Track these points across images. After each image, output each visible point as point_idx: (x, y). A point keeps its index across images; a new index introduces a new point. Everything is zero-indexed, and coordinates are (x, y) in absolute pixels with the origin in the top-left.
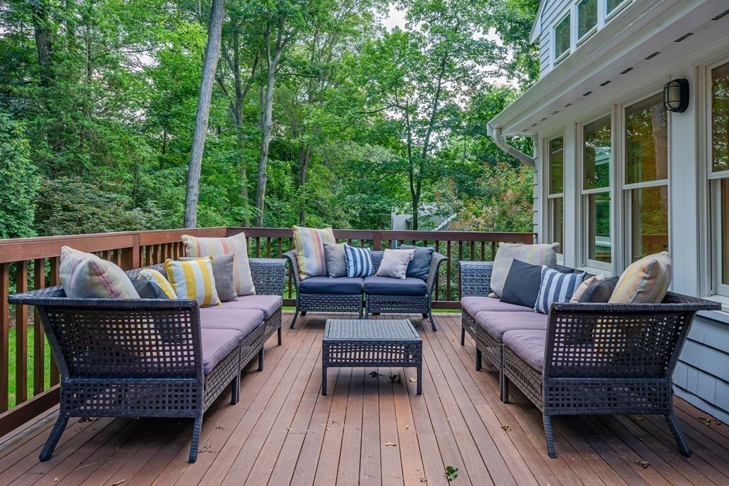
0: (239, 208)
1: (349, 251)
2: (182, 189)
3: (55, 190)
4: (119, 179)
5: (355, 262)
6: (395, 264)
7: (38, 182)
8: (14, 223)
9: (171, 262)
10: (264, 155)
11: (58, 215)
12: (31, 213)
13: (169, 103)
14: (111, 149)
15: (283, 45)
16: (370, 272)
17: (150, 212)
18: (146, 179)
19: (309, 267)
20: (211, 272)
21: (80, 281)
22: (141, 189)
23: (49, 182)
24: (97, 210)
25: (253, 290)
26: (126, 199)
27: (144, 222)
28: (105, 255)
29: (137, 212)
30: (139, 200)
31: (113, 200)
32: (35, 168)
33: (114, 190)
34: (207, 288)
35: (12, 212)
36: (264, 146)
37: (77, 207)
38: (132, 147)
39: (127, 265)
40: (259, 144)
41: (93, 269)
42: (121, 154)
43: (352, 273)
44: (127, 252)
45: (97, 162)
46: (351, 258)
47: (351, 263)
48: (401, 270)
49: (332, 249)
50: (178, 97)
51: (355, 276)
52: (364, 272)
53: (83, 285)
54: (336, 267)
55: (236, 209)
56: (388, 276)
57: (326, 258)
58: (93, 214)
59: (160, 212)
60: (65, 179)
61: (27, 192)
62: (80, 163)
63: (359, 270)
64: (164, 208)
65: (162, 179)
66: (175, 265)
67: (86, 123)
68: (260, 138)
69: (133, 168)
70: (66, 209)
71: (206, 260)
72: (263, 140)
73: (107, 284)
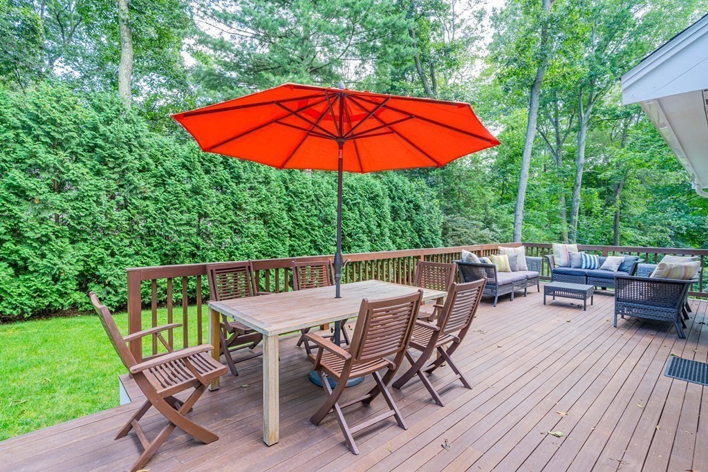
0: (556, 225)
1: (583, 256)
2: (513, 215)
3: (448, 221)
4: (478, 213)
5: (586, 262)
6: (611, 264)
7: (443, 218)
8: (434, 237)
9: (493, 255)
10: (578, 185)
11: (451, 233)
12: (440, 233)
13: (505, 164)
14: (473, 198)
15: (594, 100)
16: (596, 267)
17: (493, 231)
18: (491, 211)
19: (560, 262)
20: (507, 260)
21: (467, 258)
22: (489, 217)
23: (446, 217)
24: (467, 230)
25: (527, 268)
26: (481, 224)
27: (490, 236)
28: (472, 252)
29: (486, 231)
30: (488, 223)
31: (474, 225)
32: (440, 211)
33: (475, 219)
34: (506, 265)
35: (433, 232)
36: (577, 179)
37: (458, 229)
38: (484, 195)
39: (479, 256)
40: (574, 178)
41: (470, 256)
42: (478, 200)
43: (584, 266)
44: (479, 251)
45: (466, 205)
46: (584, 259)
47: (584, 262)
48: (615, 267)
49: (573, 254)
50: (511, 160)
51: (586, 268)
52: (592, 267)
53: (468, 259)
54: (575, 263)
55: (553, 226)
56: (607, 270)
57: (570, 258)
58: (465, 232)
59: (499, 231)
60: (453, 215)
61: (438, 223)
62: (458, 206)
63: (588, 266)
64: (501, 228)
65: (500, 211)
66: (495, 257)
67: (461, 186)
68: (574, 174)
69: (485, 207)
70: (454, 230)
71: (506, 256)
72: (576, 174)
73: (473, 259)
